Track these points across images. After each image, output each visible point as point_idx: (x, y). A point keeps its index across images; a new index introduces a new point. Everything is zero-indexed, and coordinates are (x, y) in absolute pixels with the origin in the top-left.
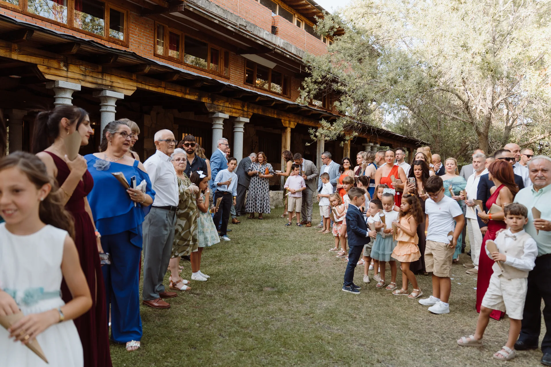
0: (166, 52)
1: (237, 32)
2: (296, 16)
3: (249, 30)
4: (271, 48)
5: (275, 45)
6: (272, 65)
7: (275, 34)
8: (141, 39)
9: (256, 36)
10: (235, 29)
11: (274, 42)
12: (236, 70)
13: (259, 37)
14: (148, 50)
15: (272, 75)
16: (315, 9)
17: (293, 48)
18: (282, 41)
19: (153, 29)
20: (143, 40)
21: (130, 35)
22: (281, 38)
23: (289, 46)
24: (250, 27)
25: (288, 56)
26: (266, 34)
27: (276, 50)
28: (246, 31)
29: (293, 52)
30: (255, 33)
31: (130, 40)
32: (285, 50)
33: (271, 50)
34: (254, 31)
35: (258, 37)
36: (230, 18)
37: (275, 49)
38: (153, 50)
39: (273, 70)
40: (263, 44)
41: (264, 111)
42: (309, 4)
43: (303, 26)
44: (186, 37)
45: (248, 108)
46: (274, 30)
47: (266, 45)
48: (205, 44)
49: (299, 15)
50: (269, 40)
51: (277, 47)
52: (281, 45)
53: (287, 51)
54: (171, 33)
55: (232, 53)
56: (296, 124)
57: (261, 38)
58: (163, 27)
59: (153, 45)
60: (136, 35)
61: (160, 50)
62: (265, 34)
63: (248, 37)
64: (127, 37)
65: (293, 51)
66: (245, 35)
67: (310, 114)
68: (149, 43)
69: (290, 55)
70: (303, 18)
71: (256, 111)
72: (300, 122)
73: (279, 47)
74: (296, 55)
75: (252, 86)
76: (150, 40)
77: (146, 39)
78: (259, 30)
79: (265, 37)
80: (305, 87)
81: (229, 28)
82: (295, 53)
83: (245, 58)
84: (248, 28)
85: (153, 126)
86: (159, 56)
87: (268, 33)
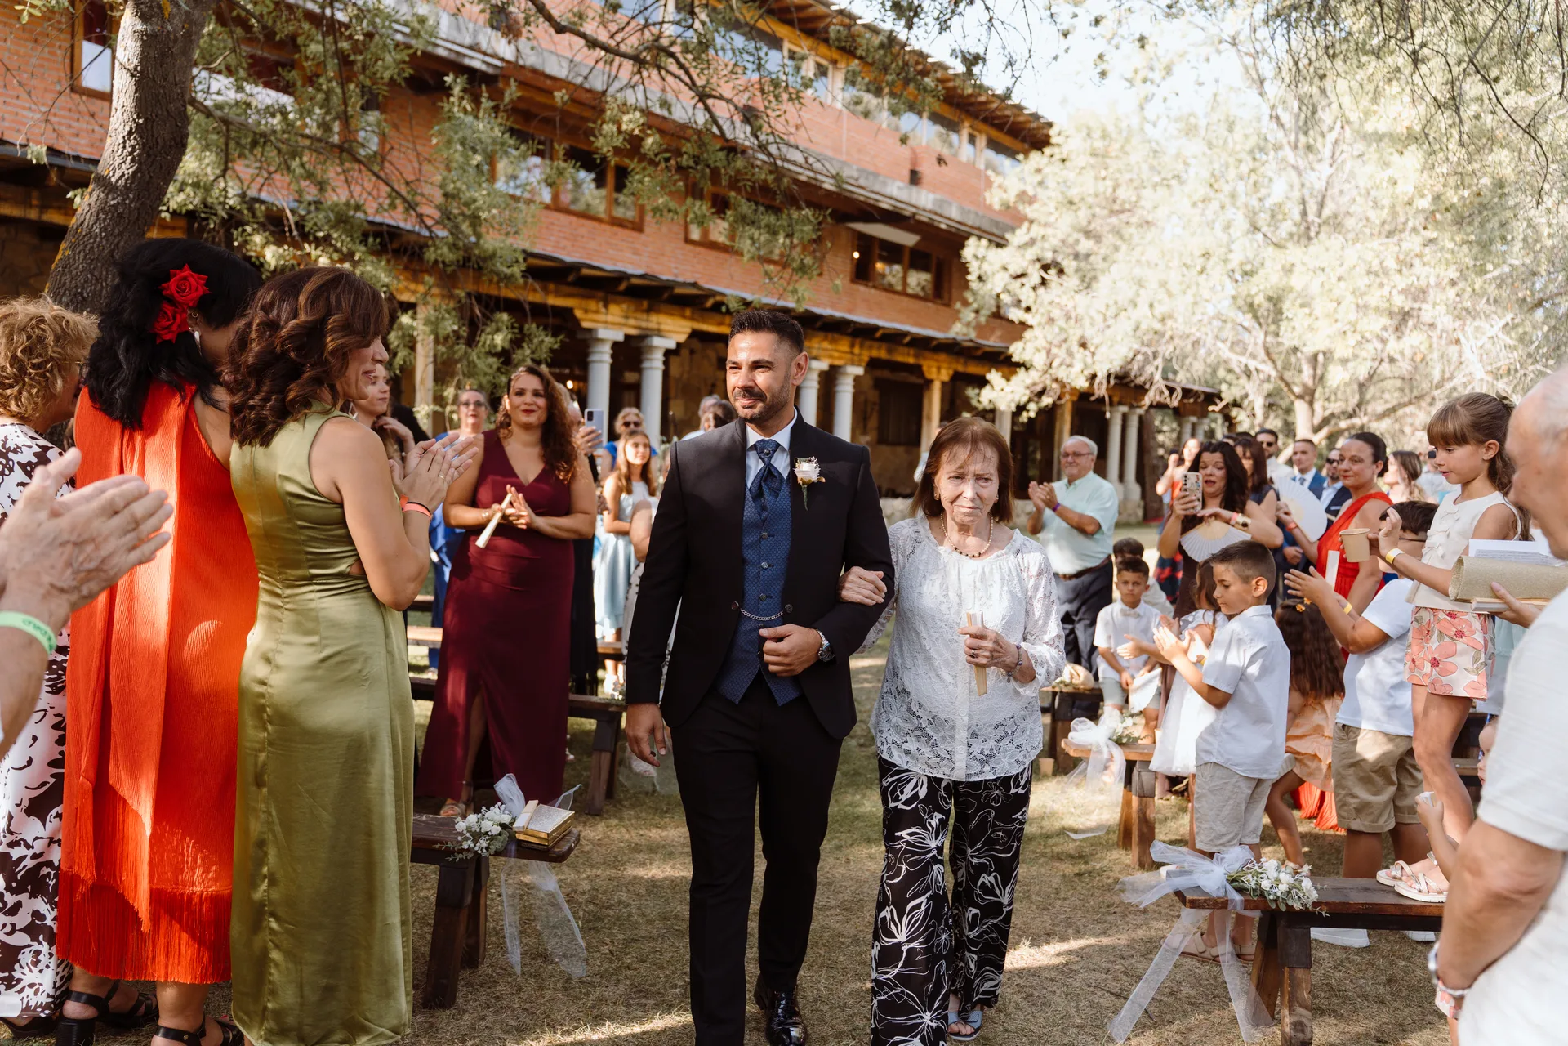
1: (841, 191)
3: (864, 185)
4: (907, 214)
5: (915, 207)
6: (908, 239)
7: (917, 184)
9: (877, 193)
10: (837, 186)
11: (913, 202)
12: (835, 256)
13: (884, 196)
14: (676, 234)
15: (911, 256)
16: (1007, 108)
17: (953, 209)
18: (931, 197)
22: (930, 191)
23: (946, 205)
24: (867, 178)
26: (899, 187)
27: (918, 217)
28: (858, 187)
30: (877, 188)
31: (646, 219)
32: (936, 214)
33: (907, 217)
34: (873, 185)
35: (882, 195)
36: (827, 167)
37: (915, 215)
38: (683, 233)
39: (911, 248)
40: (891, 208)
41: (889, 351)
43: (982, 141)
45: (861, 347)
46: (915, 178)
47: (898, 210)
49: (974, 122)
50: (904, 199)
51: (920, 212)
52: (929, 206)
54: (714, 194)
56: (951, 372)
57: (888, 197)
62: (894, 191)
64: (641, 214)
65: (954, 213)
66: (855, 196)
67: (979, 353)
68: (678, 218)
69: (947, 225)
70: (982, 126)
71: (875, 353)
72: (961, 368)
73: (924, 210)
74: (959, 223)
78: (884, 182)
79: (895, 193)
80: (971, 299)
81: (826, 186)
82: (958, 219)
83: (854, 230)
84: (862, 182)
85: (685, 376)
86: (693, 243)
87: (901, 184)
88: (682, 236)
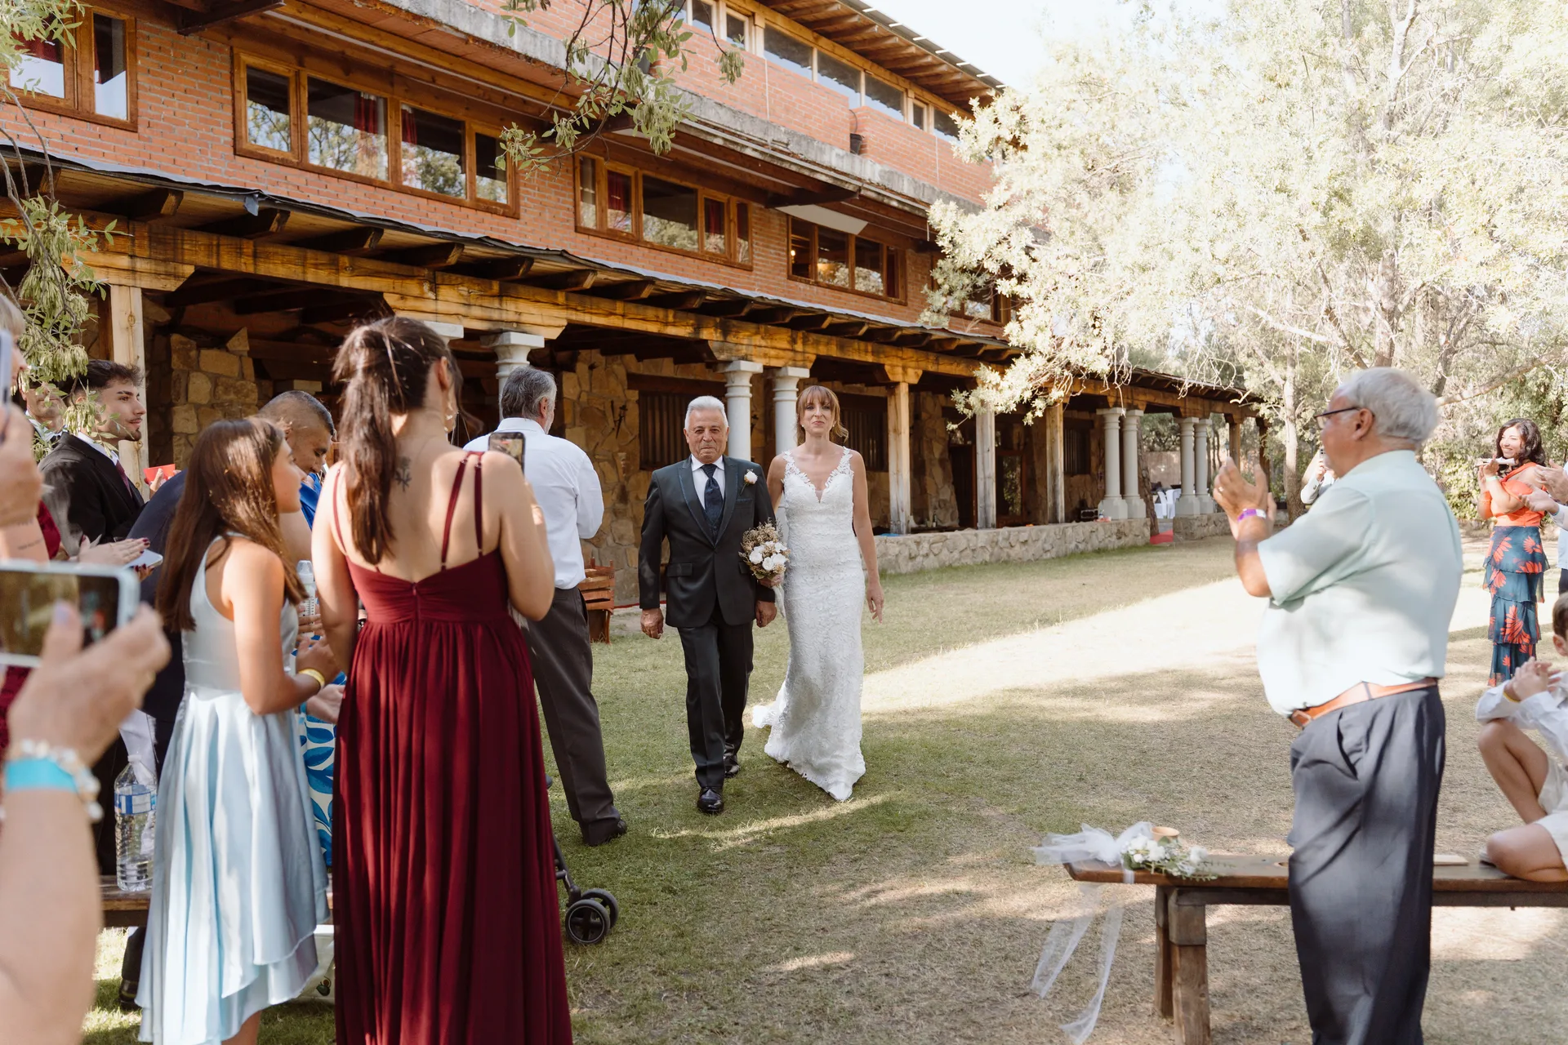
0: (601, 217)
1: (767, 159)
2: (911, 94)
3: (795, 152)
4: (851, 188)
5: (859, 179)
6: (853, 226)
7: (860, 153)
8: (544, 196)
9: (814, 163)
10: (762, 153)
11: (857, 173)
12: (768, 247)
13: (822, 166)
14: (563, 220)
15: (857, 248)
16: (957, 72)
17: (905, 182)
18: (878, 167)
19: (571, 169)
20: (549, 198)
21: (522, 188)
22: (875, 161)
23: (896, 177)
24: (798, 143)
25: (895, 204)
26: (838, 155)
27: (863, 192)
28: (788, 154)
29: (905, 192)
30: (811, 157)
31: (522, 202)
32: (886, 189)
33: (851, 193)
34: (807, 152)
35: (818, 165)
36: (748, 129)
37: (860, 190)
38: (572, 219)
39: (857, 238)
40: (830, 181)
41: (841, 347)
42: (941, 64)
43: (929, 118)
44: (645, 178)
45: (804, 343)
46: (857, 144)
47: (838, 184)
48: (693, 191)
49: (919, 92)
50: (846, 169)
51: (866, 186)
52: (876, 179)
53: (892, 191)
54: (610, 173)
55: (755, 205)
56: (920, 372)
57: (826, 168)
58: (593, 161)
59: (571, 207)
60: (533, 188)
61: (589, 215)
62: (834, 159)
63: (794, 168)
64: (515, 195)
65: (907, 188)
66: (786, 166)
67: (953, 346)
68: (564, 202)
69: (899, 202)
70: (928, 96)
71: (823, 351)
72: (931, 368)
73: (871, 184)
74: (913, 200)
75: (808, 283)
76: (564, 195)
77: (556, 193)
78: (821, 149)
79: (835, 163)
80: (940, 281)
81: (748, 152)
82: (911, 195)
83: (787, 215)
84: (792, 148)
85: (584, 397)
86: (586, 232)
87: (841, 152)
88: (572, 224)
